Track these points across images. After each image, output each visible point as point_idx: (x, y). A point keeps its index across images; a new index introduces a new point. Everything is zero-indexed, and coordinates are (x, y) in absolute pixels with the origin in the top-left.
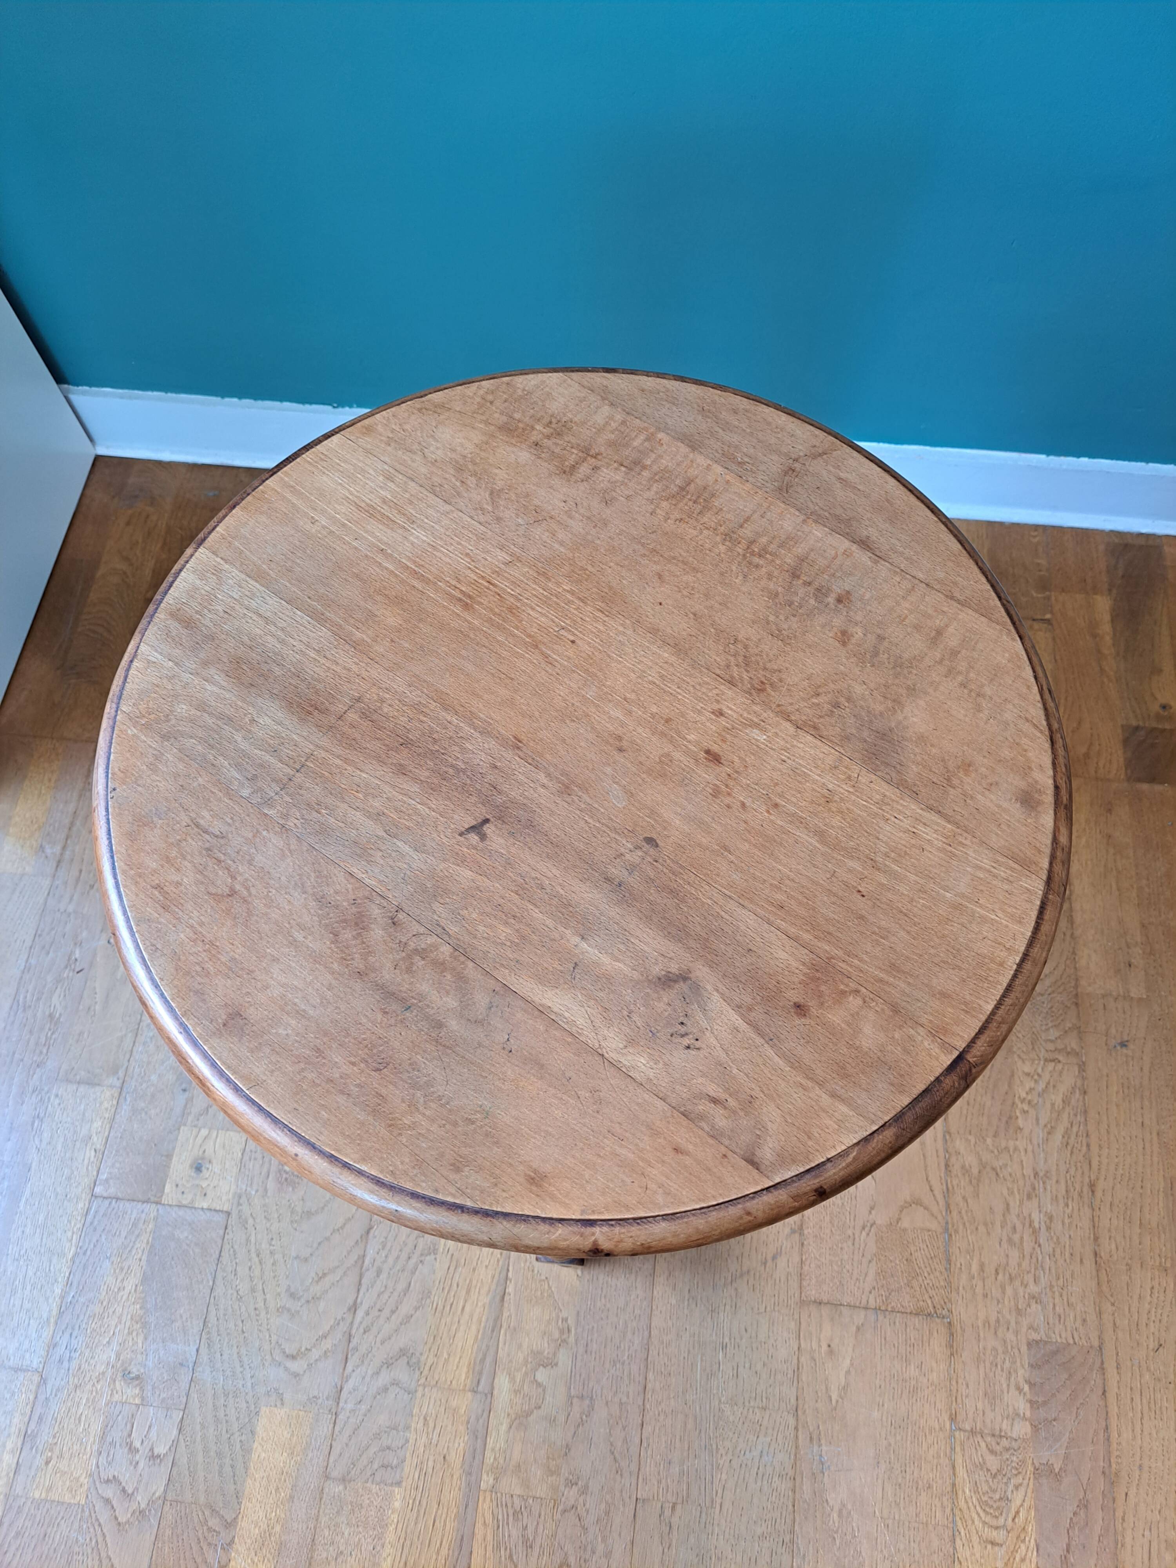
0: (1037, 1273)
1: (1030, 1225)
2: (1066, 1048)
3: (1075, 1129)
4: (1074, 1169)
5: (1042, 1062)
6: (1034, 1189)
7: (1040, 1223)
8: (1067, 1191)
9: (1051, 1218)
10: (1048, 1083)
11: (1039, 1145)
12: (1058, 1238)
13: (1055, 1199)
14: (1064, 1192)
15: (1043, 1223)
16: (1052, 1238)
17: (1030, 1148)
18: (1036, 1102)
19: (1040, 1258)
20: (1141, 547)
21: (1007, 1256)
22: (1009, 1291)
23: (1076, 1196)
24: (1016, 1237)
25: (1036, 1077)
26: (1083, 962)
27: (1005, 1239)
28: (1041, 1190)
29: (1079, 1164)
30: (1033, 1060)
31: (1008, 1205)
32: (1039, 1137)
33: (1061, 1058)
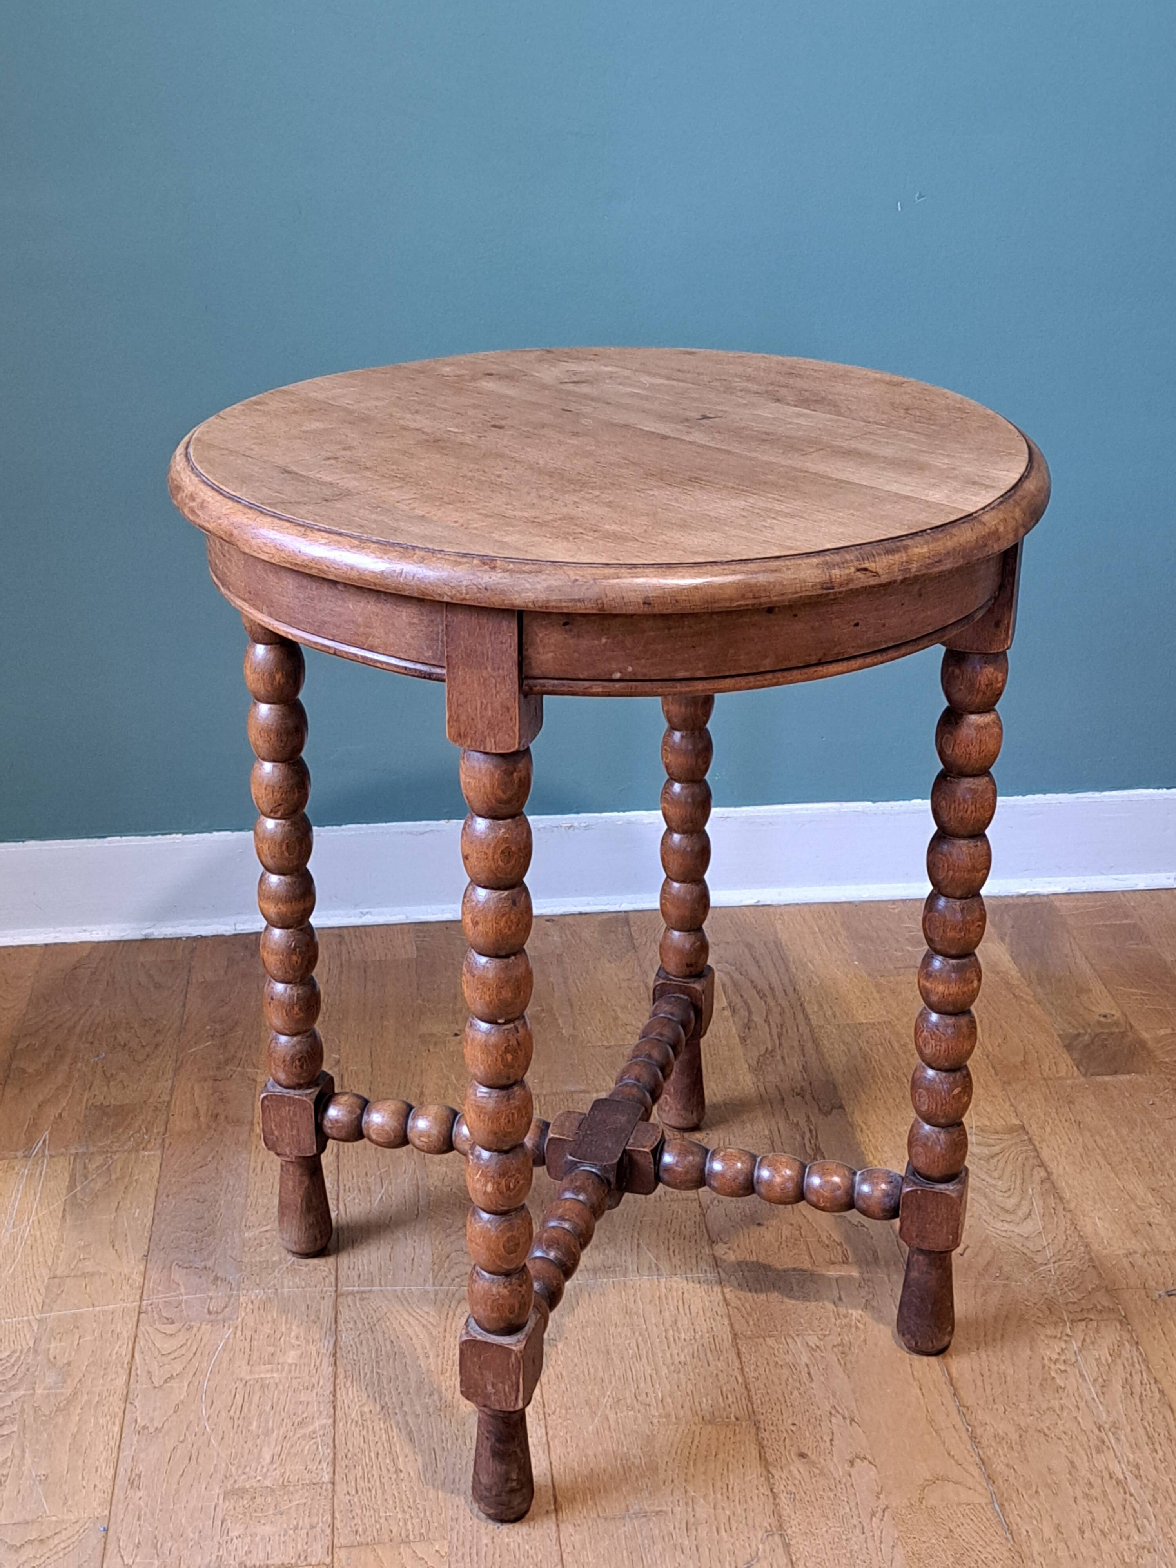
0: (1138, 1522)
1: (1111, 1478)
2: (1095, 1306)
3: (1137, 1378)
4: (1150, 1416)
5: (1068, 1324)
6: (1103, 1442)
7: (1123, 1472)
8: (1149, 1437)
9: (1137, 1467)
10: (1084, 1340)
11: (1093, 1399)
12: (1155, 1485)
13: (1135, 1447)
14: (1145, 1438)
15: (1127, 1473)
16: (1146, 1486)
17: (1082, 1405)
18: (1073, 1360)
19: (1137, 1507)
20: (1025, 905)
21: (1090, 1512)
22: (1105, 1547)
23: (1164, 1441)
24: (1095, 1492)
25: (1065, 1338)
26: (1089, 1229)
27: (1080, 1495)
28: (1113, 1441)
29: (1156, 1411)
30: (1056, 1324)
31: (1072, 1463)
32: (1090, 1393)
33: (1093, 1317)
